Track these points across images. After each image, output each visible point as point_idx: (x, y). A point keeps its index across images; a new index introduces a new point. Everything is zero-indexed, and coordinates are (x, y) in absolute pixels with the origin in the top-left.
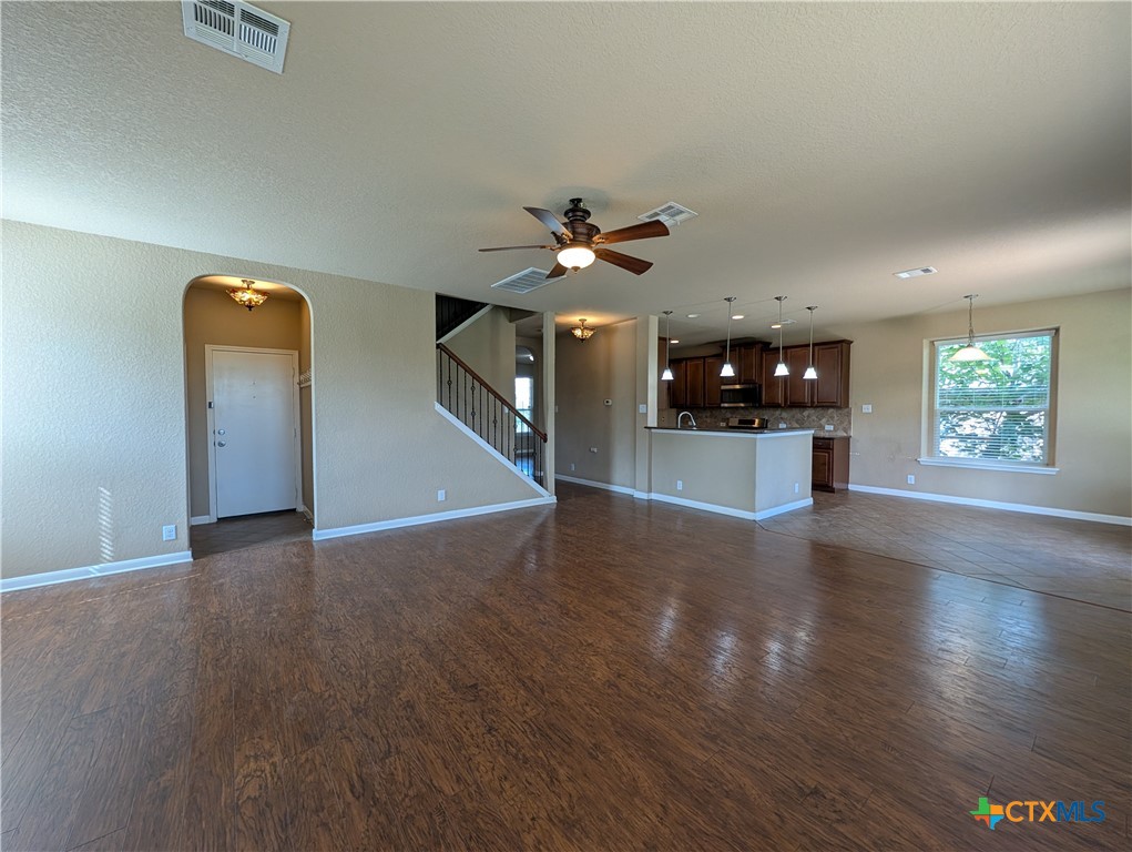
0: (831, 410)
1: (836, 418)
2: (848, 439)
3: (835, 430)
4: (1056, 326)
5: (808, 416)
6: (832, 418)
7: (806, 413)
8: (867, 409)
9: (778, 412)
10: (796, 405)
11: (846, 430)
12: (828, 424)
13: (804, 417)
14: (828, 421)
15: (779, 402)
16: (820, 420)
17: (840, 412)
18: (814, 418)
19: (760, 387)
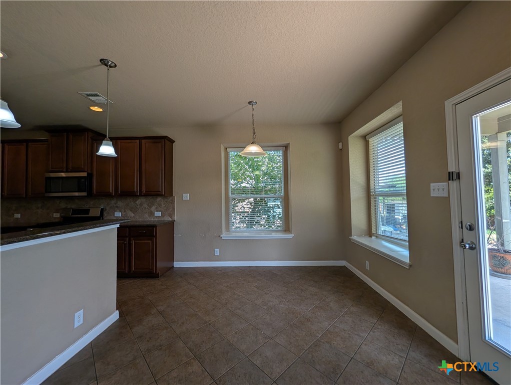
0: (159, 199)
1: (163, 206)
2: (172, 223)
3: (163, 215)
4: (285, 143)
6: (160, 205)
8: (186, 197)
9: (113, 202)
10: (127, 194)
11: (171, 215)
12: (157, 211)
13: (137, 205)
14: (157, 208)
15: (111, 191)
16: (150, 207)
17: (166, 200)
18: (145, 206)
19: (90, 176)
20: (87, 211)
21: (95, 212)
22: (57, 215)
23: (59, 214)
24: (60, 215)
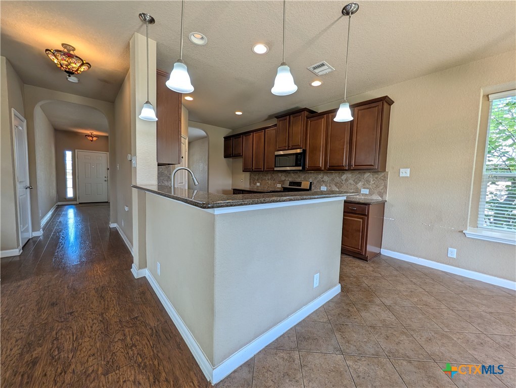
0: (367, 175)
1: (372, 182)
2: (383, 204)
3: (371, 194)
5: (346, 180)
6: (368, 181)
7: (344, 177)
8: (405, 173)
9: (320, 176)
10: (335, 168)
11: (381, 194)
12: (364, 188)
13: (343, 181)
14: (364, 185)
15: (321, 166)
16: (357, 183)
17: (377, 176)
18: (351, 181)
19: (304, 151)
20: (299, 184)
21: (306, 185)
22: (279, 186)
23: (280, 185)
24: (282, 186)
